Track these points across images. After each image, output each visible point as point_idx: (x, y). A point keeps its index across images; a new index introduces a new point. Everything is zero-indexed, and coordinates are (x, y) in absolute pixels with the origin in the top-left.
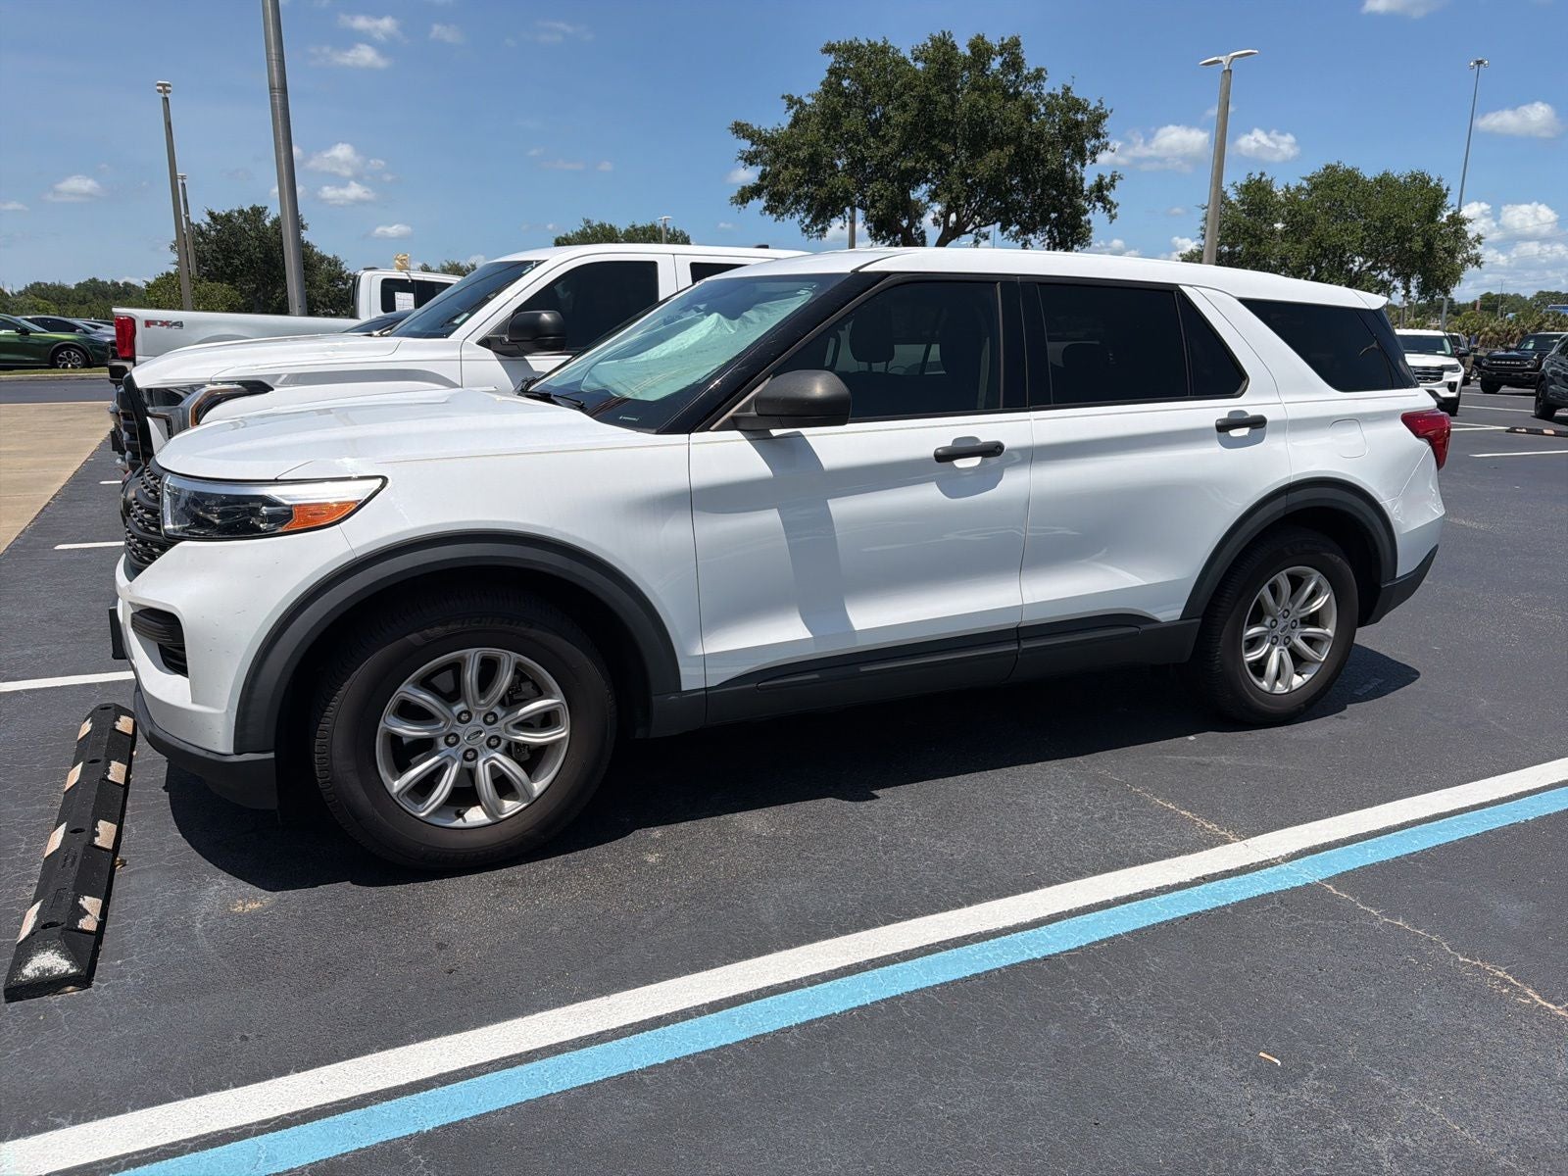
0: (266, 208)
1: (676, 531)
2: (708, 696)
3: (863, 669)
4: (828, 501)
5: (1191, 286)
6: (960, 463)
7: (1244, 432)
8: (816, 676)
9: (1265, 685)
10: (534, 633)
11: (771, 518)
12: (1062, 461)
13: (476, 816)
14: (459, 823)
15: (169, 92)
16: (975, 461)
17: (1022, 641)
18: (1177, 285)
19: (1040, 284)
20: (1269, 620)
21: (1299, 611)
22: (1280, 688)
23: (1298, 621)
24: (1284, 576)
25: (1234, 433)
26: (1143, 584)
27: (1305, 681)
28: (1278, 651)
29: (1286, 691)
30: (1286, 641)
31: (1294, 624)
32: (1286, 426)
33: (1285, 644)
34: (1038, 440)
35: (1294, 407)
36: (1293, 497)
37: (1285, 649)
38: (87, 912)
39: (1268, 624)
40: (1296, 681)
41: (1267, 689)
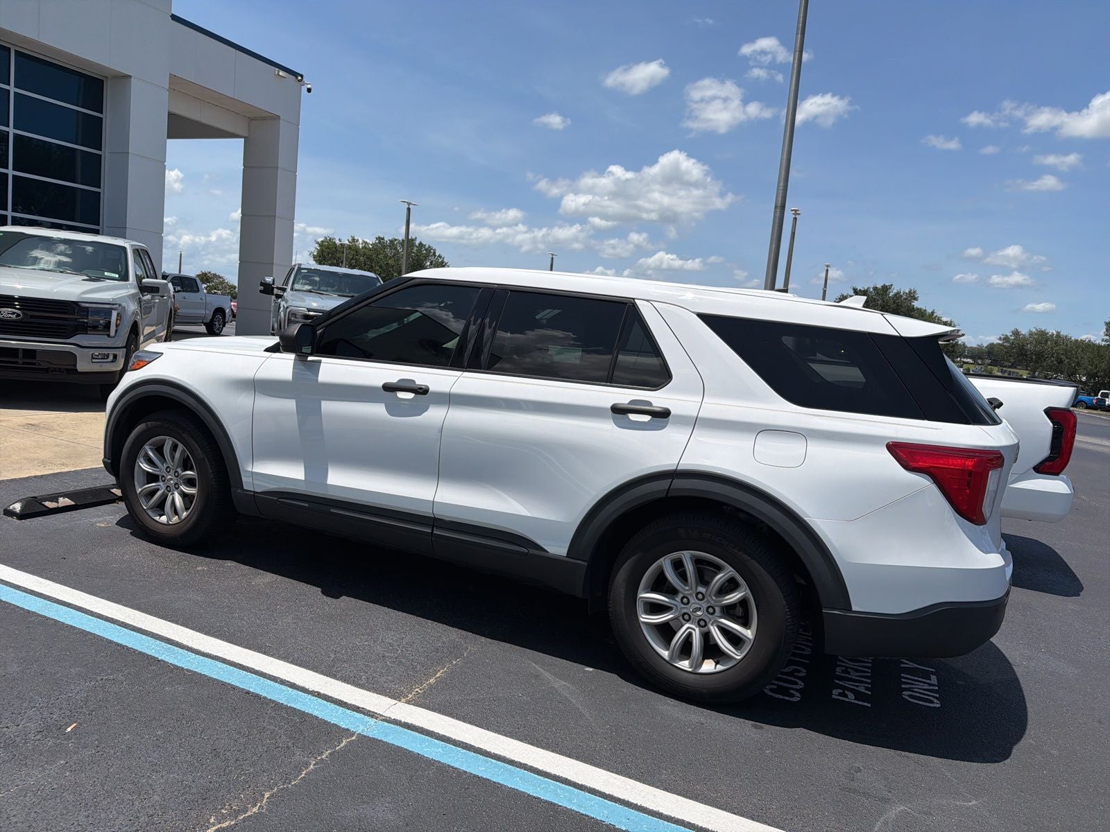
0: (892, 285)
1: (245, 401)
2: (255, 496)
3: (334, 511)
4: (322, 402)
5: (648, 301)
6: (401, 395)
7: (647, 418)
8: (307, 505)
9: (665, 654)
10: (185, 435)
11: (290, 405)
12: (470, 408)
13: (164, 519)
14: (157, 518)
15: (799, 214)
16: (410, 396)
17: (435, 529)
18: (634, 299)
19: (511, 291)
20: (681, 596)
21: (714, 598)
22: (685, 664)
23: (717, 609)
24: (686, 556)
25: (633, 417)
26: (529, 515)
27: (715, 671)
28: (688, 628)
29: (690, 670)
30: (702, 623)
31: (711, 610)
32: (696, 422)
33: (699, 626)
34: (455, 390)
35: (715, 407)
36: (679, 483)
37: (697, 629)
38: (58, 502)
39: (678, 599)
40: (708, 666)
41: (667, 658)
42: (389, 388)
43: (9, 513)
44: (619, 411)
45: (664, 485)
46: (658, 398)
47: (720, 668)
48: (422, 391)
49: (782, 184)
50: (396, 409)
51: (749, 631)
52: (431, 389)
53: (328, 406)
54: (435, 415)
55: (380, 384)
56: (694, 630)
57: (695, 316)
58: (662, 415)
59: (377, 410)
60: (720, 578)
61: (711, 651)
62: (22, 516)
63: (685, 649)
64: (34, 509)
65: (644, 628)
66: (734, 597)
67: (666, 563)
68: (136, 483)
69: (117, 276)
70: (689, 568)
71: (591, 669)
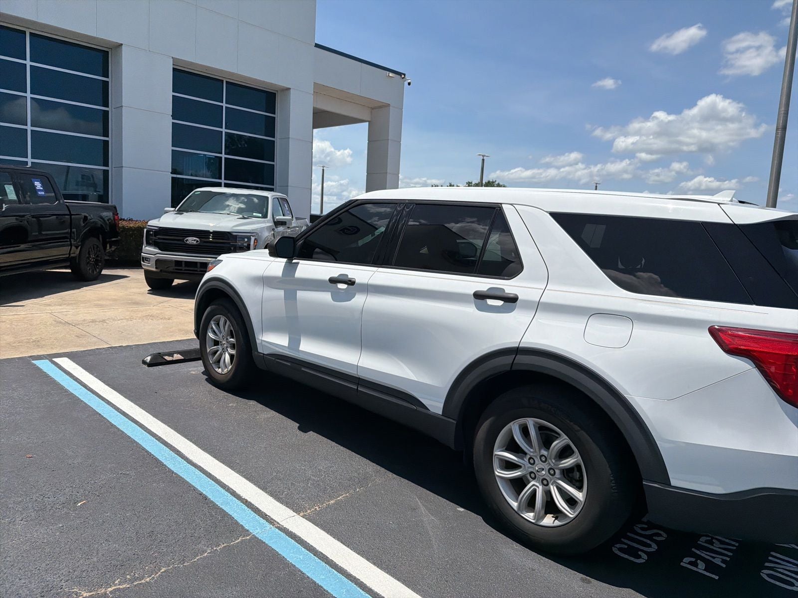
1: (258, 291)
2: (264, 356)
3: (303, 369)
4: (298, 291)
5: (512, 204)
6: (340, 286)
7: (500, 303)
8: (289, 364)
9: (515, 505)
11: (281, 293)
13: (220, 370)
14: (217, 370)
16: (345, 286)
17: (359, 386)
18: (501, 204)
19: (416, 204)
20: (528, 457)
21: (554, 461)
22: (530, 516)
23: (557, 472)
24: (531, 422)
25: (490, 302)
26: (416, 380)
27: (552, 525)
28: (534, 485)
29: (533, 521)
30: (545, 483)
31: (552, 472)
32: (538, 306)
33: (543, 484)
34: (372, 282)
35: (556, 294)
36: (522, 359)
37: (541, 487)
38: (173, 357)
39: (526, 460)
40: (549, 520)
41: (515, 508)
42: (333, 281)
43: (144, 362)
44: (480, 296)
45: (508, 359)
46: (508, 286)
47: (557, 523)
48: (351, 283)
49: (783, 109)
50: (337, 296)
51: (581, 494)
52: (357, 281)
53: (301, 295)
54: (359, 300)
55: (327, 278)
56: (538, 487)
57: (548, 215)
58: (511, 300)
59: (325, 297)
60: (557, 444)
61: (550, 507)
62: (150, 365)
63: (531, 503)
64: (158, 361)
65: (498, 480)
66: (568, 462)
67: (514, 427)
68: (207, 346)
69: (260, 215)
70: (533, 432)
71: (462, 510)
